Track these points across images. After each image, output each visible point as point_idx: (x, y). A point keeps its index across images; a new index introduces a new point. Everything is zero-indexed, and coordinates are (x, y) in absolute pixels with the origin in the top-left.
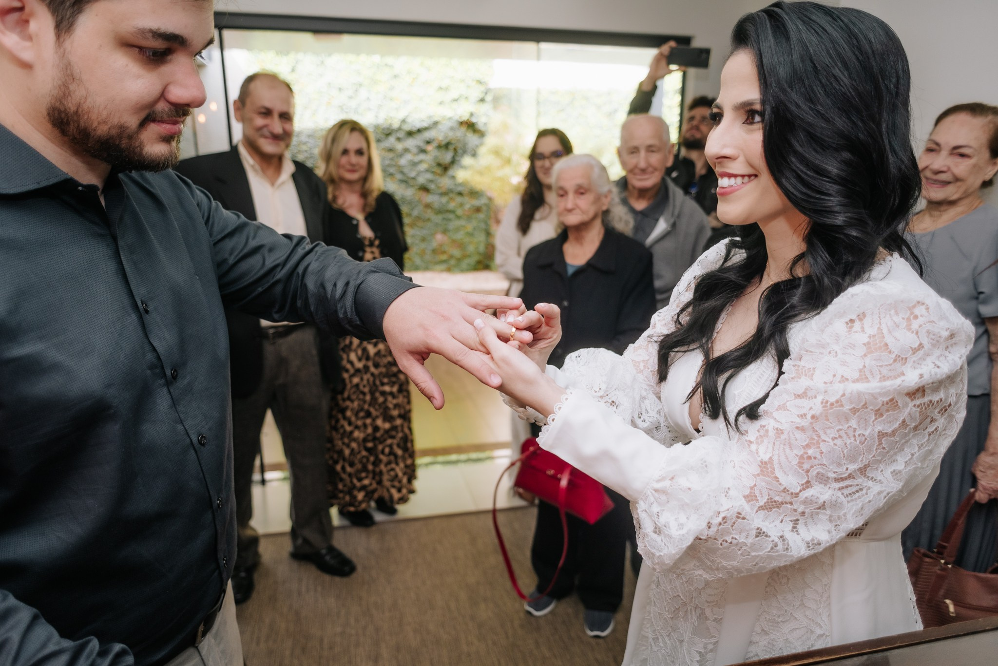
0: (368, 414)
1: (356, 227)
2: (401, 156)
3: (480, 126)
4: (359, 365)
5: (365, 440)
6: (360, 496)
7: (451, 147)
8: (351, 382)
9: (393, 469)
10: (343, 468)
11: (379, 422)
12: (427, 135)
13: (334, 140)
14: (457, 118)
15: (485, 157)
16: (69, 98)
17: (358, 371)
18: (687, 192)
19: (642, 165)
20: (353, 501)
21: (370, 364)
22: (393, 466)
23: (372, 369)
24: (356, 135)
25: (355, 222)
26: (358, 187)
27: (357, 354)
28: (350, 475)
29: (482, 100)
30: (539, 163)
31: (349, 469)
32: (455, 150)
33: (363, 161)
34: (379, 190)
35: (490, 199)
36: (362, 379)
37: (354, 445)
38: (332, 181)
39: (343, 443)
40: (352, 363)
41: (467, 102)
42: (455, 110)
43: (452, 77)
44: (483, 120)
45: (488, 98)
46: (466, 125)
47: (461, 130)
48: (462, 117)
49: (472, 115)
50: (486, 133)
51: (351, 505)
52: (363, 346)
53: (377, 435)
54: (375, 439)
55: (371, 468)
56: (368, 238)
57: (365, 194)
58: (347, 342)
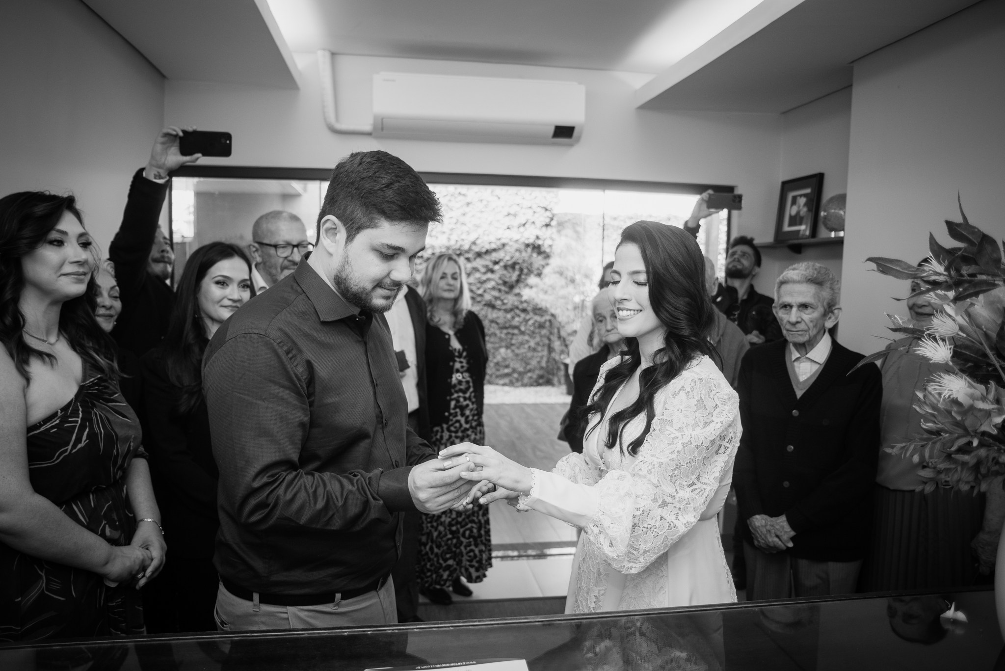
1: (449, 340)
3: (546, 248)
5: (450, 525)
6: (445, 575)
7: (517, 267)
9: (472, 551)
10: (431, 549)
12: (495, 256)
13: (434, 268)
14: (523, 240)
15: (550, 277)
16: (344, 271)
22: (473, 547)
24: (451, 263)
25: (447, 337)
28: (437, 555)
29: (547, 225)
31: (436, 550)
32: (521, 270)
33: (457, 284)
34: (467, 310)
35: (553, 315)
37: (441, 528)
38: (431, 300)
41: (533, 226)
42: (522, 233)
43: (518, 205)
44: (548, 242)
45: (553, 223)
46: (531, 247)
47: (526, 251)
48: (528, 239)
49: (538, 238)
50: (552, 254)
51: (439, 584)
52: (452, 440)
53: (460, 519)
54: (458, 523)
55: (454, 549)
56: (457, 350)
57: (455, 313)
58: (438, 437)
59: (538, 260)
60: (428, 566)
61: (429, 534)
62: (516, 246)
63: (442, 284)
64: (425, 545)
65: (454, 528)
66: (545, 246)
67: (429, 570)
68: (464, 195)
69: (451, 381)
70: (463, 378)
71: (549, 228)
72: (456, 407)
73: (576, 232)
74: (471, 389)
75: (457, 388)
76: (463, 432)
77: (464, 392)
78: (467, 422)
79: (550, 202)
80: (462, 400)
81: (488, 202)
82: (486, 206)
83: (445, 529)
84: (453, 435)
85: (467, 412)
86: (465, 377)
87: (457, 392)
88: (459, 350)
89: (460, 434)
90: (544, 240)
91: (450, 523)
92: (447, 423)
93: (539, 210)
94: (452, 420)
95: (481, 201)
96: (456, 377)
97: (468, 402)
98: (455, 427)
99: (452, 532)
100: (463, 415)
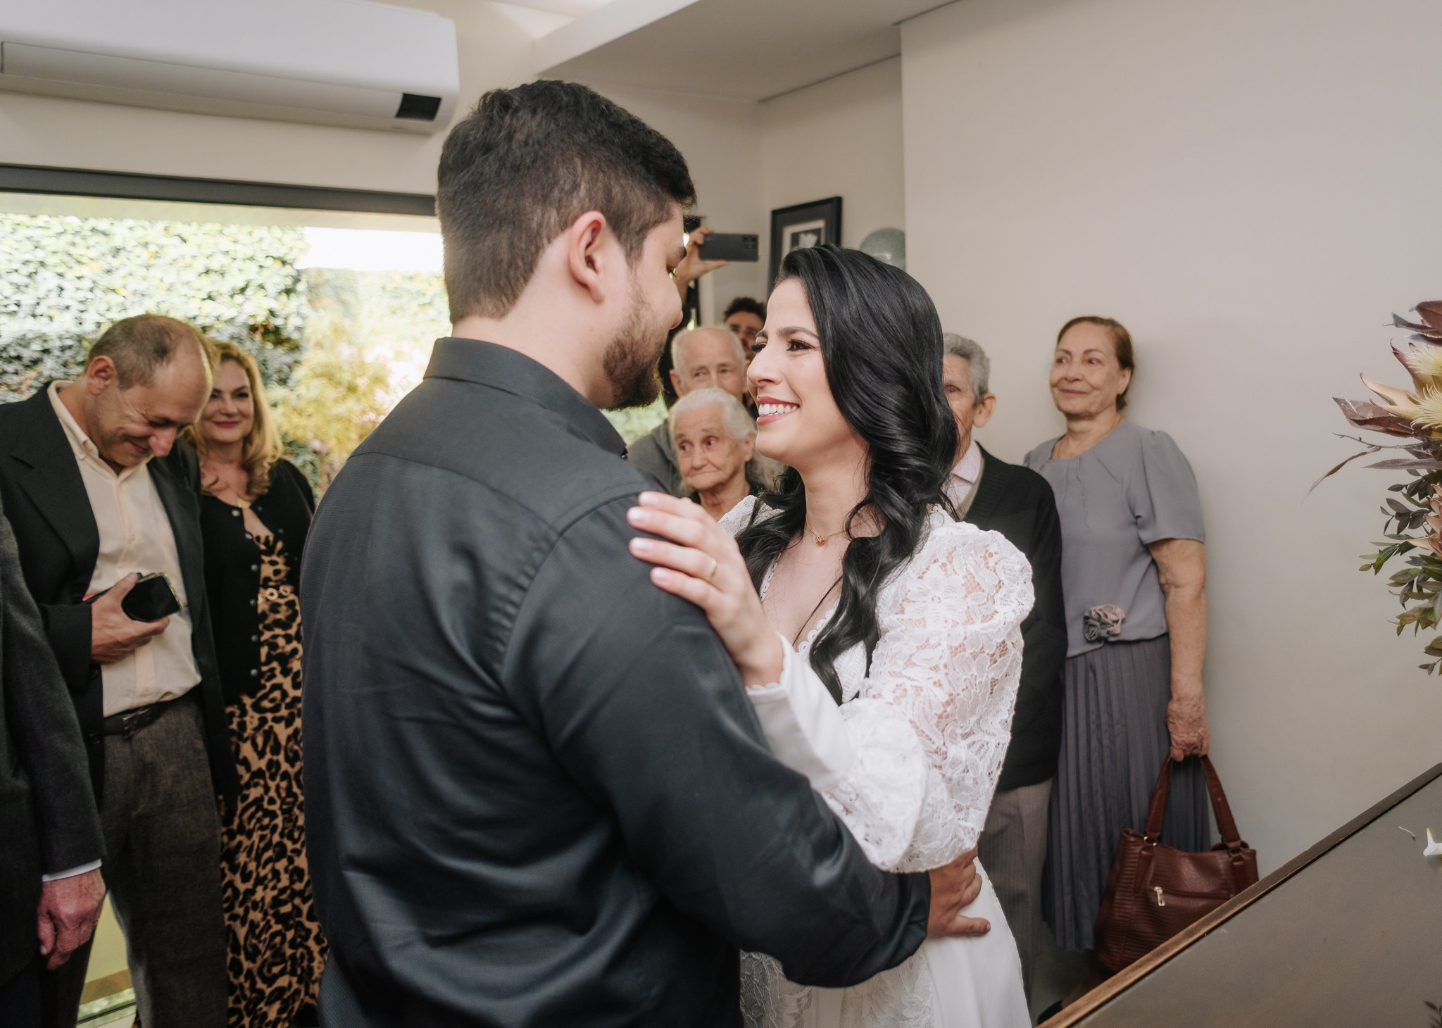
0: (281, 852)
1: (241, 519)
3: (290, 333)
4: (259, 764)
5: (277, 902)
8: (247, 797)
10: (236, 964)
14: (242, 319)
15: (308, 385)
17: (259, 774)
21: (281, 757)
23: (285, 766)
24: (231, 365)
25: (235, 513)
26: (236, 453)
27: (254, 745)
28: (249, 974)
29: (288, 292)
31: (247, 965)
33: (245, 407)
36: (267, 789)
37: (256, 916)
40: (245, 763)
41: (262, 292)
42: (240, 305)
43: (227, 252)
44: (294, 321)
45: (301, 287)
46: (262, 330)
47: (252, 339)
48: (253, 316)
49: (272, 313)
50: (303, 343)
52: (266, 727)
53: (298, 886)
55: (289, 952)
56: (263, 540)
57: (248, 466)
58: (234, 726)
59: (278, 357)
60: (232, 1002)
62: (230, 330)
65: (287, 909)
66: (289, 327)
68: (105, 234)
69: (256, 606)
70: (281, 596)
71: (292, 295)
72: (270, 658)
73: (343, 303)
74: (299, 619)
75: (268, 621)
76: (288, 706)
77: (285, 625)
78: (296, 686)
79: (291, 249)
80: (281, 641)
81: (162, 247)
82: (156, 255)
83: (266, 914)
84: (269, 716)
85: (296, 665)
86: (284, 593)
87: (269, 628)
88: (267, 538)
89: (284, 712)
90: (286, 319)
91: (275, 899)
92: (252, 695)
93: (270, 261)
94: (264, 687)
95: (146, 245)
96: (264, 599)
97: (295, 644)
98: (273, 700)
99: (280, 918)
100: (286, 672)
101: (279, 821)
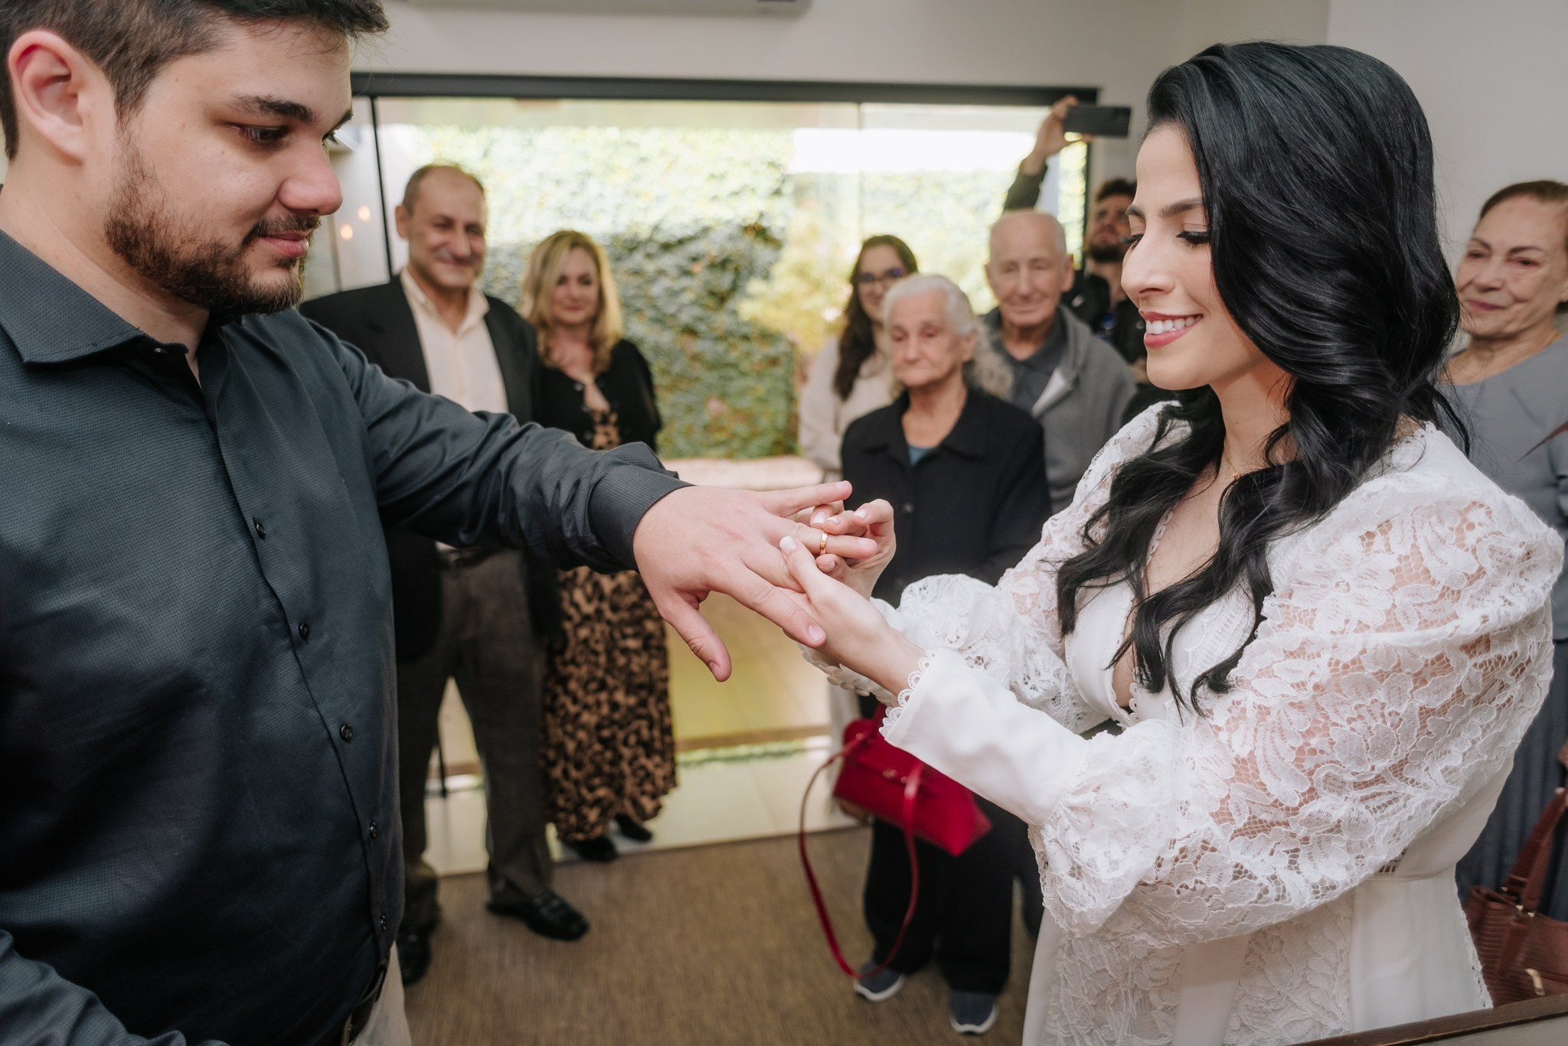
0: (603, 686)
1: (581, 396)
2: (652, 281)
3: (775, 233)
4: (588, 609)
5: (599, 727)
6: (593, 815)
7: (731, 267)
8: (576, 634)
10: (565, 773)
11: (620, 697)
12: (693, 248)
13: (546, 262)
14: (739, 221)
15: (783, 280)
16: (138, 205)
17: (586, 618)
18: (1096, 327)
19: (1024, 288)
20: (582, 825)
21: (605, 606)
22: (643, 761)
23: (609, 614)
24: (579, 254)
25: (578, 388)
26: (583, 333)
27: (585, 593)
28: (576, 783)
29: (778, 192)
30: (865, 288)
31: (574, 773)
32: (737, 270)
33: (591, 292)
34: (616, 336)
35: (793, 345)
36: (593, 631)
37: (582, 735)
38: (543, 324)
39: (565, 733)
40: (576, 606)
41: (753, 195)
42: (736, 208)
43: (727, 159)
44: (780, 223)
45: (787, 189)
46: (752, 231)
47: (744, 239)
48: (746, 217)
49: (762, 215)
50: (786, 242)
51: (579, 829)
53: (617, 716)
54: (613, 723)
55: (608, 769)
56: (599, 411)
57: (594, 342)
59: (762, 253)
60: (561, 802)
61: (560, 747)
62: (728, 230)
63: (561, 292)
64: (552, 764)
65: (606, 733)
66: (775, 225)
67: (563, 810)
68: (635, 145)
71: (779, 197)
73: (826, 204)
79: (780, 153)
81: (676, 155)
83: (590, 735)
88: (603, 410)
90: (773, 219)
91: (597, 724)
93: (762, 167)
95: (665, 154)
99: (602, 740)
101: (602, 659)
